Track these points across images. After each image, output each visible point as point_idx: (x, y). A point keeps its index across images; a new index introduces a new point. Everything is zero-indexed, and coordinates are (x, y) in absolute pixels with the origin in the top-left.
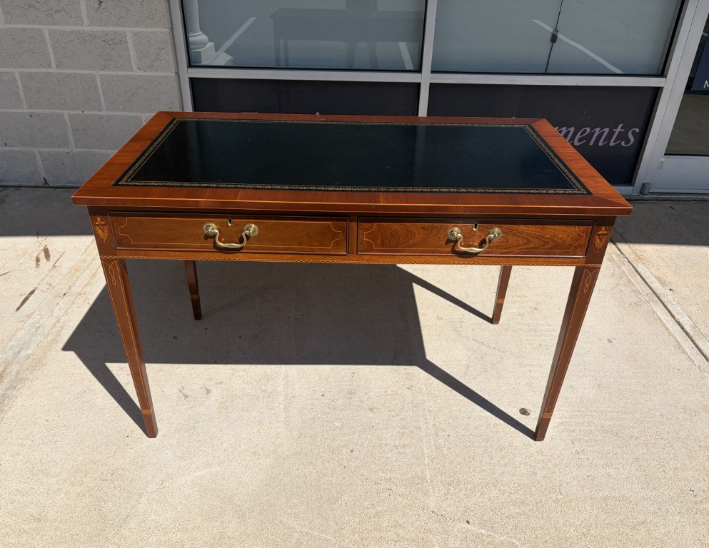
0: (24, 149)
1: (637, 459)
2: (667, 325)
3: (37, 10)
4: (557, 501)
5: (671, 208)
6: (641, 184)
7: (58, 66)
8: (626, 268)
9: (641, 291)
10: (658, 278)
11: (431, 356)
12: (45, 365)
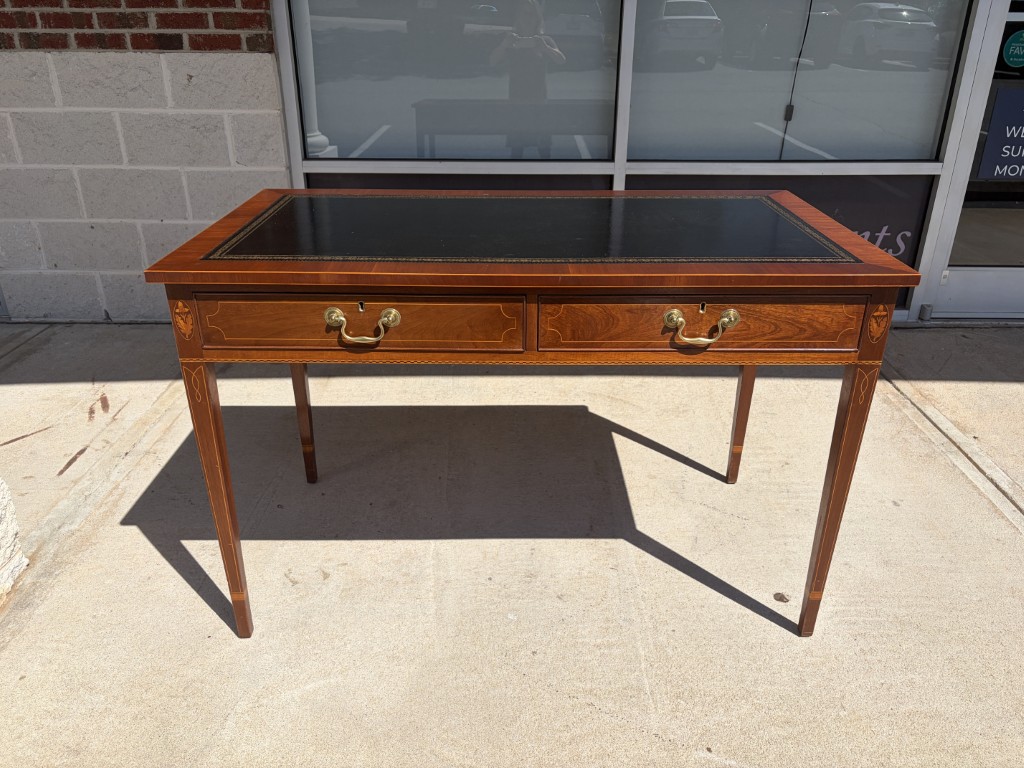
0: (79, 272)
1: (951, 660)
2: (975, 482)
3: (105, 87)
4: (838, 718)
5: (964, 336)
6: (919, 308)
7: (131, 161)
8: (910, 411)
9: (933, 440)
10: (956, 424)
11: (642, 525)
12: (95, 544)
